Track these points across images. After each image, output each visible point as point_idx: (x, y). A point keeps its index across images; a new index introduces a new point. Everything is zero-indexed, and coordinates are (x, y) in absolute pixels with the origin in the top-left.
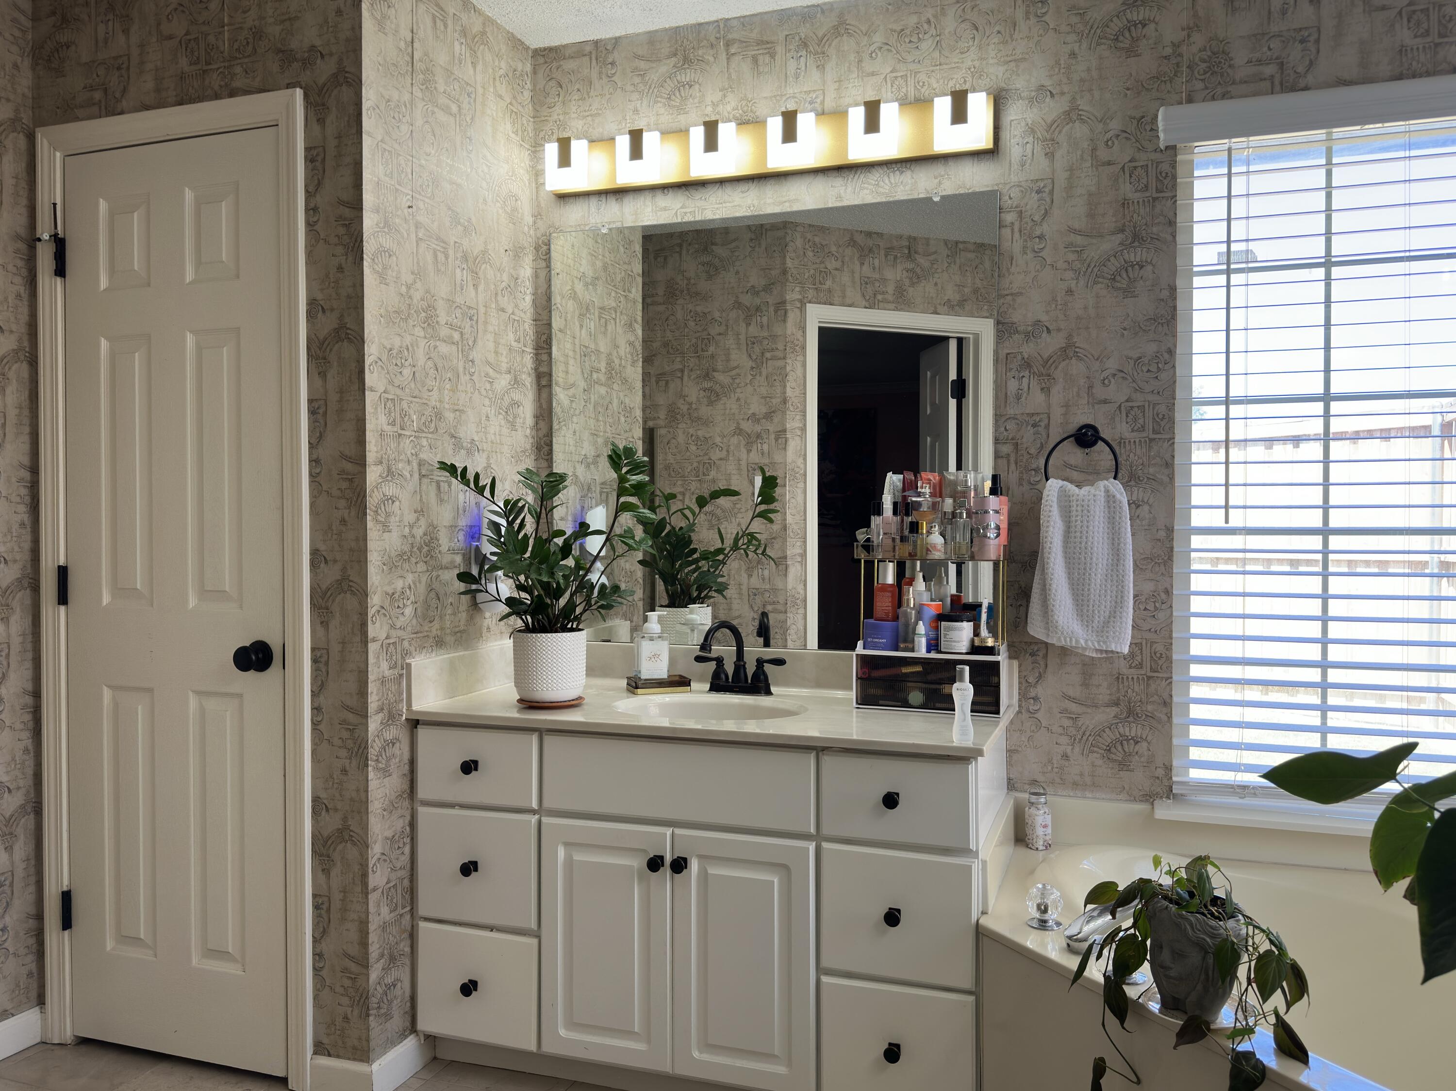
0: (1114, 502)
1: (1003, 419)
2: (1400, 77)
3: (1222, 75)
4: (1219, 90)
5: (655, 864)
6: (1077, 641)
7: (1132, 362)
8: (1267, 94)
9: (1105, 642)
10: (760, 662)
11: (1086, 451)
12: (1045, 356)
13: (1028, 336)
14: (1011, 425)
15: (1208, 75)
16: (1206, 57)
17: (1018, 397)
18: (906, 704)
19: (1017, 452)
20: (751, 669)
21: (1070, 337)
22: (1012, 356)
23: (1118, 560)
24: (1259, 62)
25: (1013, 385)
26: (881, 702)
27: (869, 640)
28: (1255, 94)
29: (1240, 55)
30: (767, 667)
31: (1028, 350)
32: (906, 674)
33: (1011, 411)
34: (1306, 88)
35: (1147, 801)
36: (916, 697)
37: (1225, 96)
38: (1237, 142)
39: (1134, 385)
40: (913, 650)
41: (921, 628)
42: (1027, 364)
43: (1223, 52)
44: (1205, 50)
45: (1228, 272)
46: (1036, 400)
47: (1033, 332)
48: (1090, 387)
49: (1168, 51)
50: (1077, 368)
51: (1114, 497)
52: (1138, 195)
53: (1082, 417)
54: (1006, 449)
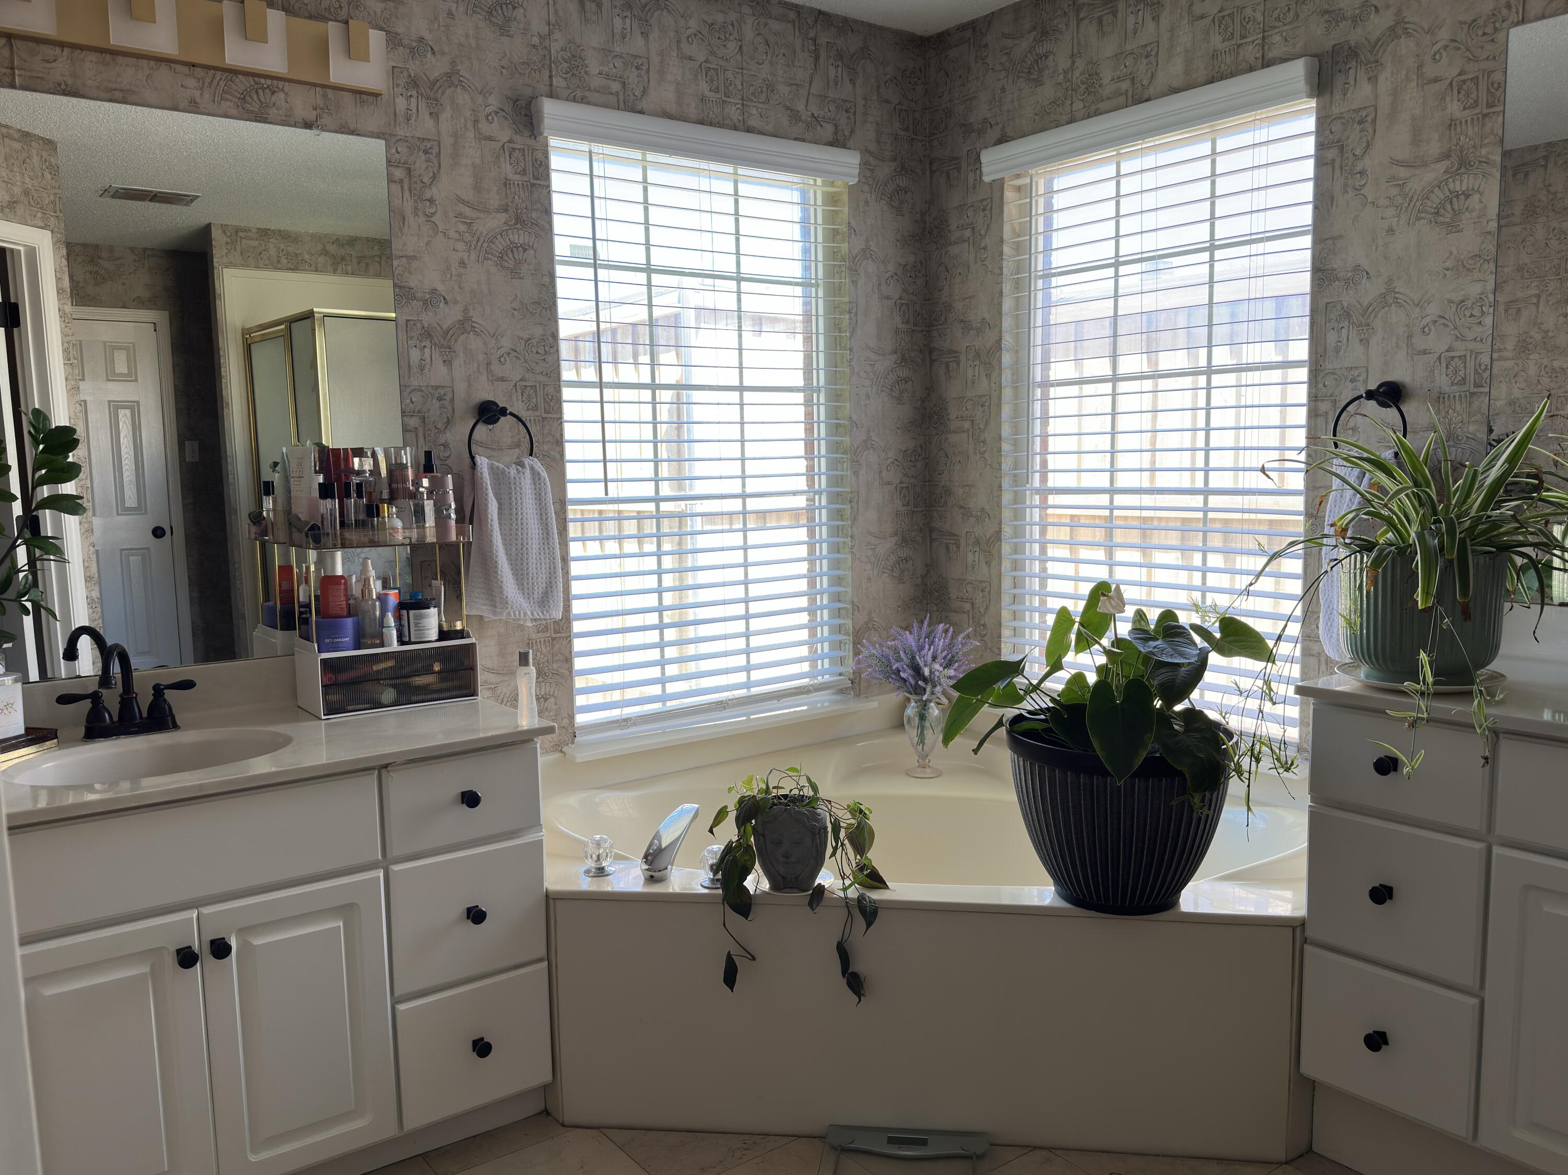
0: (539, 479)
1: (408, 390)
2: (701, 122)
3: (580, 80)
4: (579, 93)
5: (187, 958)
6: (525, 614)
7: (523, 343)
8: (614, 109)
9: (547, 612)
10: (158, 690)
11: (490, 427)
12: (445, 327)
13: (427, 304)
14: (416, 397)
15: (569, 75)
16: (566, 57)
17: (422, 368)
18: (378, 705)
19: (424, 426)
20: (144, 699)
21: (466, 310)
22: (412, 323)
23: (548, 534)
24: (608, 77)
25: (415, 355)
26: (350, 708)
27: (327, 641)
28: (606, 106)
29: (594, 65)
30: (169, 695)
31: (427, 318)
32: (378, 671)
33: (415, 383)
34: (641, 112)
35: (557, 750)
36: (388, 695)
37: (583, 101)
38: (597, 148)
39: (526, 365)
40: (382, 645)
41: (391, 620)
42: (427, 334)
43: (580, 57)
44: (565, 50)
45: (595, 266)
46: (439, 374)
47: (432, 300)
48: (489, 364)
49: (536, 40)
50: (475, 343)
51: (539, 474)
52: (518, 176)
53: (485, 392)
54: (413, 422)
